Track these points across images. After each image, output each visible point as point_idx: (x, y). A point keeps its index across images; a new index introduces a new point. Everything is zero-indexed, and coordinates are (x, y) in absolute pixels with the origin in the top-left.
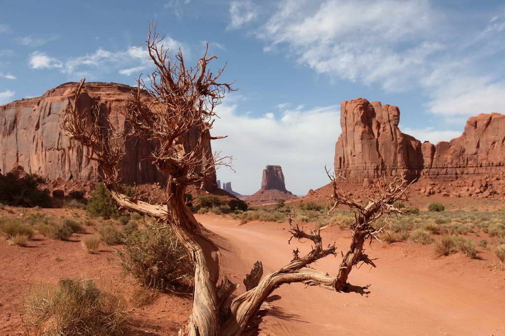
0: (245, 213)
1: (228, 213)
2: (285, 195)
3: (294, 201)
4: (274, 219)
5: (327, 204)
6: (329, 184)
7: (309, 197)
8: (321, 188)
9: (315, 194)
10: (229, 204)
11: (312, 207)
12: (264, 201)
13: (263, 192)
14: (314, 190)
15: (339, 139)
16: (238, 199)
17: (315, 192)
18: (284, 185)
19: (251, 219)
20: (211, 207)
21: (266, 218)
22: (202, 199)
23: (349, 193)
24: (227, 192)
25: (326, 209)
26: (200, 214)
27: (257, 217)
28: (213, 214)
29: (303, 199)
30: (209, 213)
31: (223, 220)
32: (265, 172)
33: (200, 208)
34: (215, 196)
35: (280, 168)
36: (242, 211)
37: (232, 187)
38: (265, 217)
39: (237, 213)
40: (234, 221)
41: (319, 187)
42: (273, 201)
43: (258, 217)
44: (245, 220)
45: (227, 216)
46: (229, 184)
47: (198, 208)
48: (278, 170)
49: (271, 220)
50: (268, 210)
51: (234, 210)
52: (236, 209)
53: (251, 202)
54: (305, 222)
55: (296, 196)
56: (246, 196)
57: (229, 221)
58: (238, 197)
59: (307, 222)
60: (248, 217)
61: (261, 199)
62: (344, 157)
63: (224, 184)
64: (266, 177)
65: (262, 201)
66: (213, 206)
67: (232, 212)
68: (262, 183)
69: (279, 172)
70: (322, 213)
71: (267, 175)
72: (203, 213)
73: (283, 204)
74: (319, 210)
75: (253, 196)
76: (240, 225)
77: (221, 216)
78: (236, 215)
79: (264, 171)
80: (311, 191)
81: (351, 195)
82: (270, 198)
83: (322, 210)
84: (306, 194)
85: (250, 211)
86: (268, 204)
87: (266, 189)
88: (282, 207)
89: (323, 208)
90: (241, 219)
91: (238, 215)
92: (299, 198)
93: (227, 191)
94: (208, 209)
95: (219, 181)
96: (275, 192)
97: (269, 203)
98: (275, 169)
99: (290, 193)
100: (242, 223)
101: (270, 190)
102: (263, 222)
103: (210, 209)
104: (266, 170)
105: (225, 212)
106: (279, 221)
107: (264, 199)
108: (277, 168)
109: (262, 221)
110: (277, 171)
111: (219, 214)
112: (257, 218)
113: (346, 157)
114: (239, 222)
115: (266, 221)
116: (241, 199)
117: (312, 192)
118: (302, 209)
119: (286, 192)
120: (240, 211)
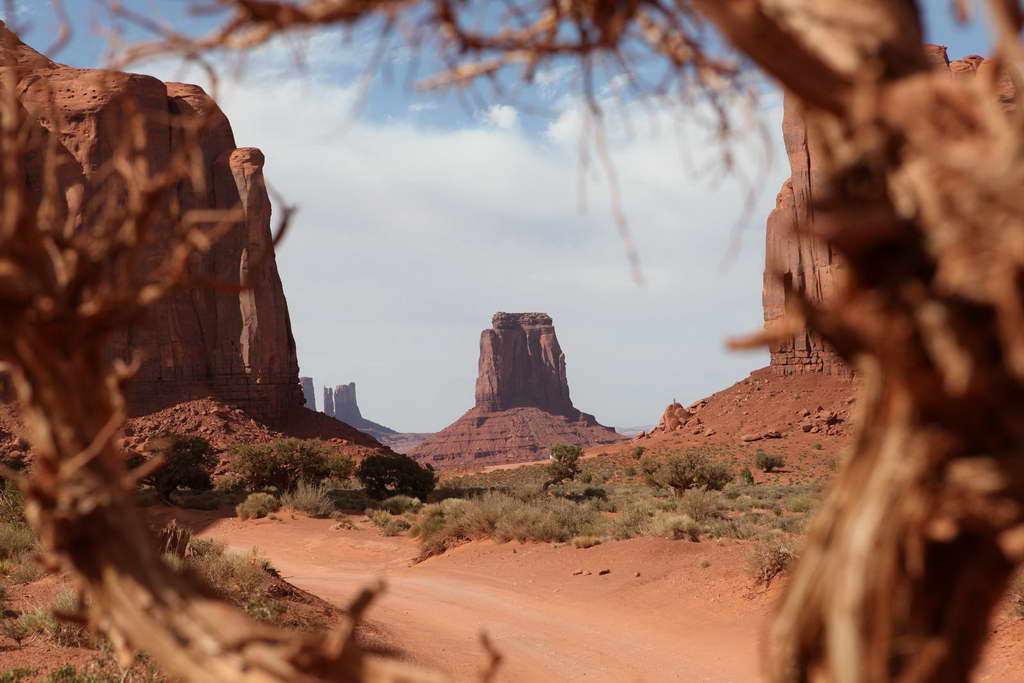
0: (429, 508)
1: (360, 511)
2: (568, 430)
3: (611, 450)
4: (557, 529)
5: (742, 459)
6: (746, 382)
7: (670, 435)
8: (716, 397)
9: (693, 420)
10: (362, 474)
11: (688, 475)
12: (487, 454)
13: (481, 421)
14: (686, 406)
15: (779, 200)
16: (387, 449)
17: (690, 415)
18: (564, 390)
19: (460, 535)
20: (293, 488)
21: (522, 530)
22: (253, 456)
23: (825, 414)
24: (343, 424)
25: (739, 481)
26: (246, 517)
27: (485, 525)
28: (302, 517)
29: (644, 443)
30: (285, 513)
31: (344, 541)
32: (488, 341)
33: (244, 497)
34: (308, 443)
35: (549, 321)
36: (416, 501)
37: (359, 403)
38: (521, 522)
39: (396, 510)
40: (388, 544)
41: (707, 394)
42: (524, 452)
43: (492, 524)
44: (437, 538)
45: (358, 525)
46: (348, 392)
47: (237, 493)
48: (539, 333)
49: (547, 536)
50: (518, 492)
51: (381, 498)
52: (392, 494)
53: (436, 459)
54: (687, 540)
55: (612, 430)
56: (416, 436)
57: (369, 544)
58: (385, 442)
59: (695, 539)
60: (450, 526)
61: (476, 447)
62: (802, 274)
63: (328, 393)
64: (495, 359)
65: (479, 455)
66: (300, 483)
67: (375, 507)
68: (478, 381)
69: (544, 340)
70: (733, 496)
71: (496, 351)
72: (260, 515)
73: (573, 466)
74: (719, 488)
75: (445, 434)
76: (417, 561)
77: (332, 525)
78: (394, 519)
79: (484, 334)
80: (674, 409)
81: (833, 421)
82: (514, 441)
83: (728, 487)
84: (656, 423)
85: (454, 502)
86: (505, 467)
87: (494, 409)
88: (571, 477)
89: (730, 479)
90: (416, 533)
91: (402, 517)
92: (627, 439)
93: (341, 418)
94: (276, 494)
95: (309, 381)
96: (532, 416)
97: (508, 462)
98: (526, 328)
99: (590, 420)
100: (427, 554)
101: (510, 412)
102: (514, 543)
103: (286, 497)
104: (492, 332)
105: (348, 505)
106: (580, 539)
107: (487, 446)
108: (535, 323)
109: (507, 539)
110: (536, 335)
111: (325, 516)
112: (488, 527)
113: (808, 272)
114: (411, 546)
115: (523, 539)
116: (400, 449)
117: (678, 415)
118: (652, 483)
119: (573, 415)
120: (408, 499)
